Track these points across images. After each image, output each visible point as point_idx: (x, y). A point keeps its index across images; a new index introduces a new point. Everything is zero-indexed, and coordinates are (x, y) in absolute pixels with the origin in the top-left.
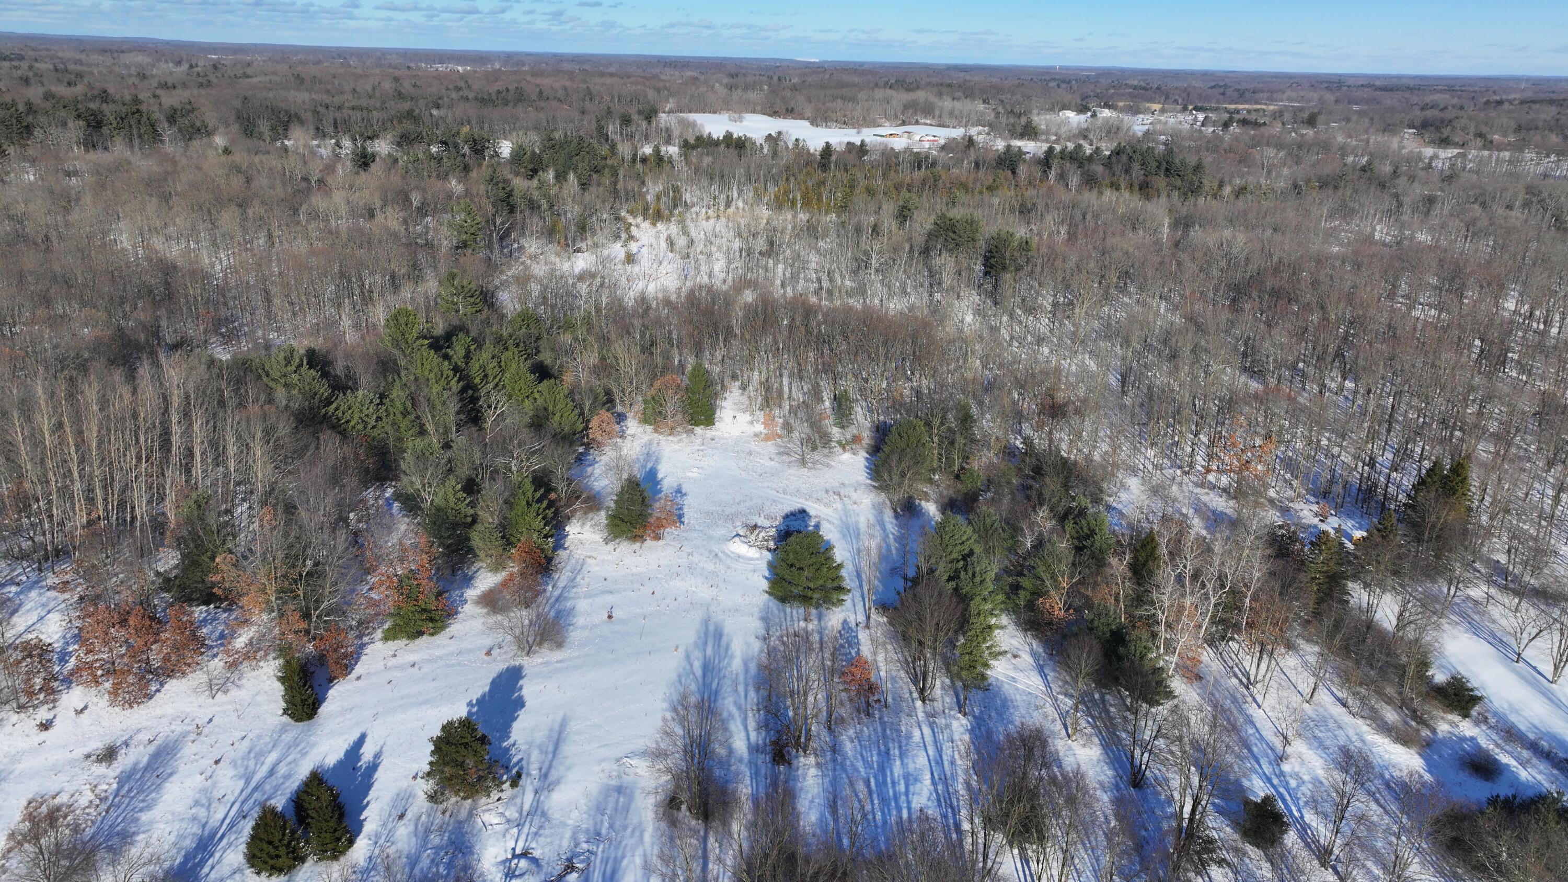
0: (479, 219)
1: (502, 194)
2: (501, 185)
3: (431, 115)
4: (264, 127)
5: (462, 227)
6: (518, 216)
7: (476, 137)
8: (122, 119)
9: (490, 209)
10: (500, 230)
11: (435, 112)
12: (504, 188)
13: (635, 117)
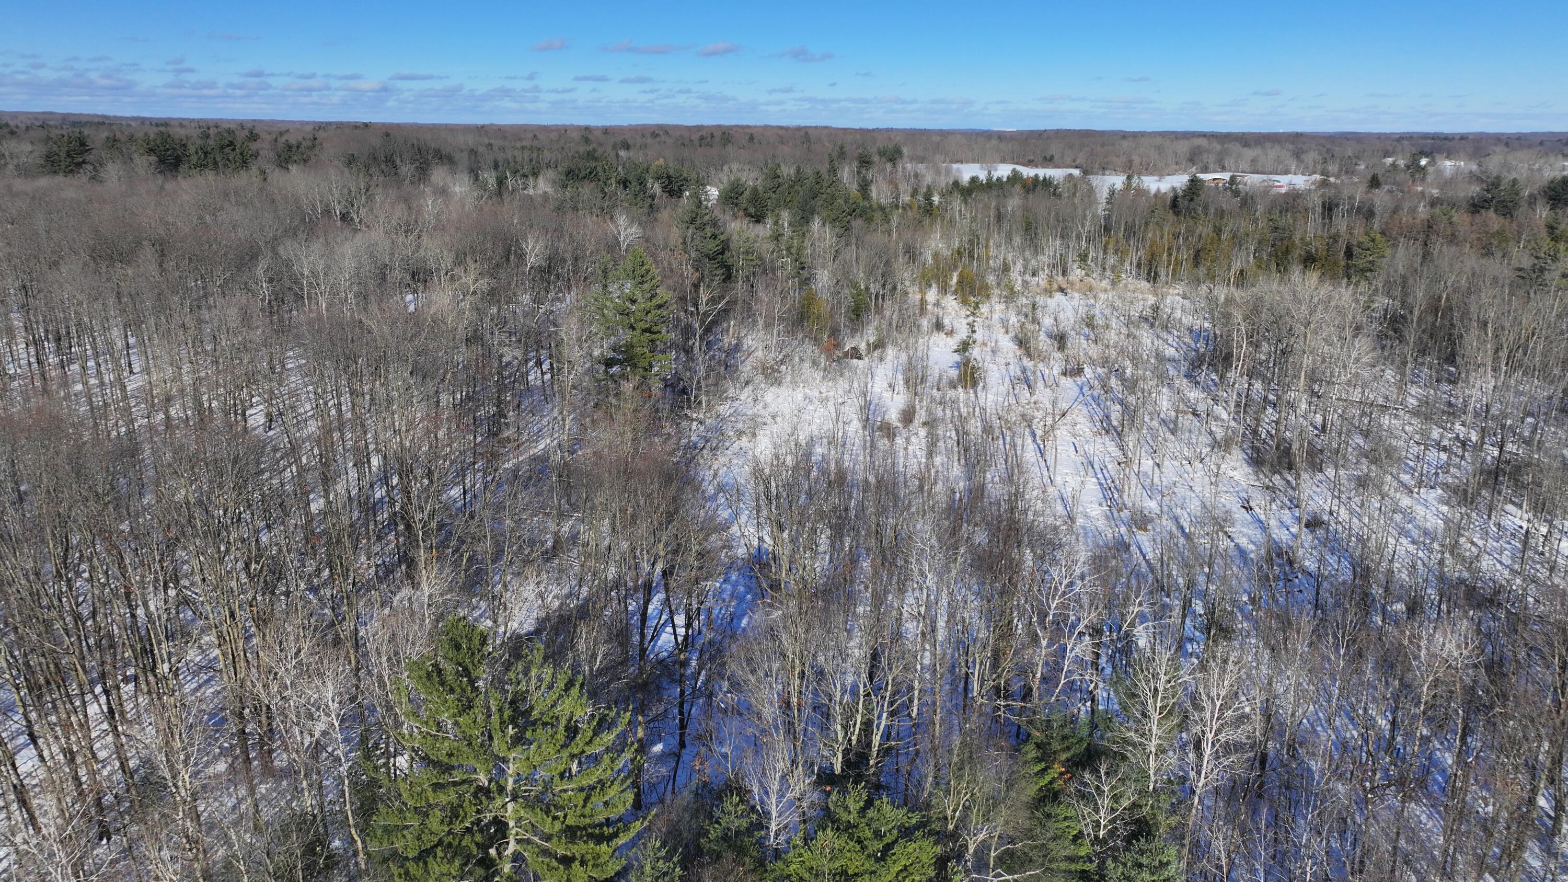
0: (664, 294)
1: (711, 246)
2: (709, 231)
3: (617, 156)
4: (407, 170)
5: (624, 313)
6: (740, 288)
7: (671, 172)
8: (206, 153)
9: (689, 273)
10: (706, 315)
11: (622, 153)
12: (714, 237)
13: (876, 158)
